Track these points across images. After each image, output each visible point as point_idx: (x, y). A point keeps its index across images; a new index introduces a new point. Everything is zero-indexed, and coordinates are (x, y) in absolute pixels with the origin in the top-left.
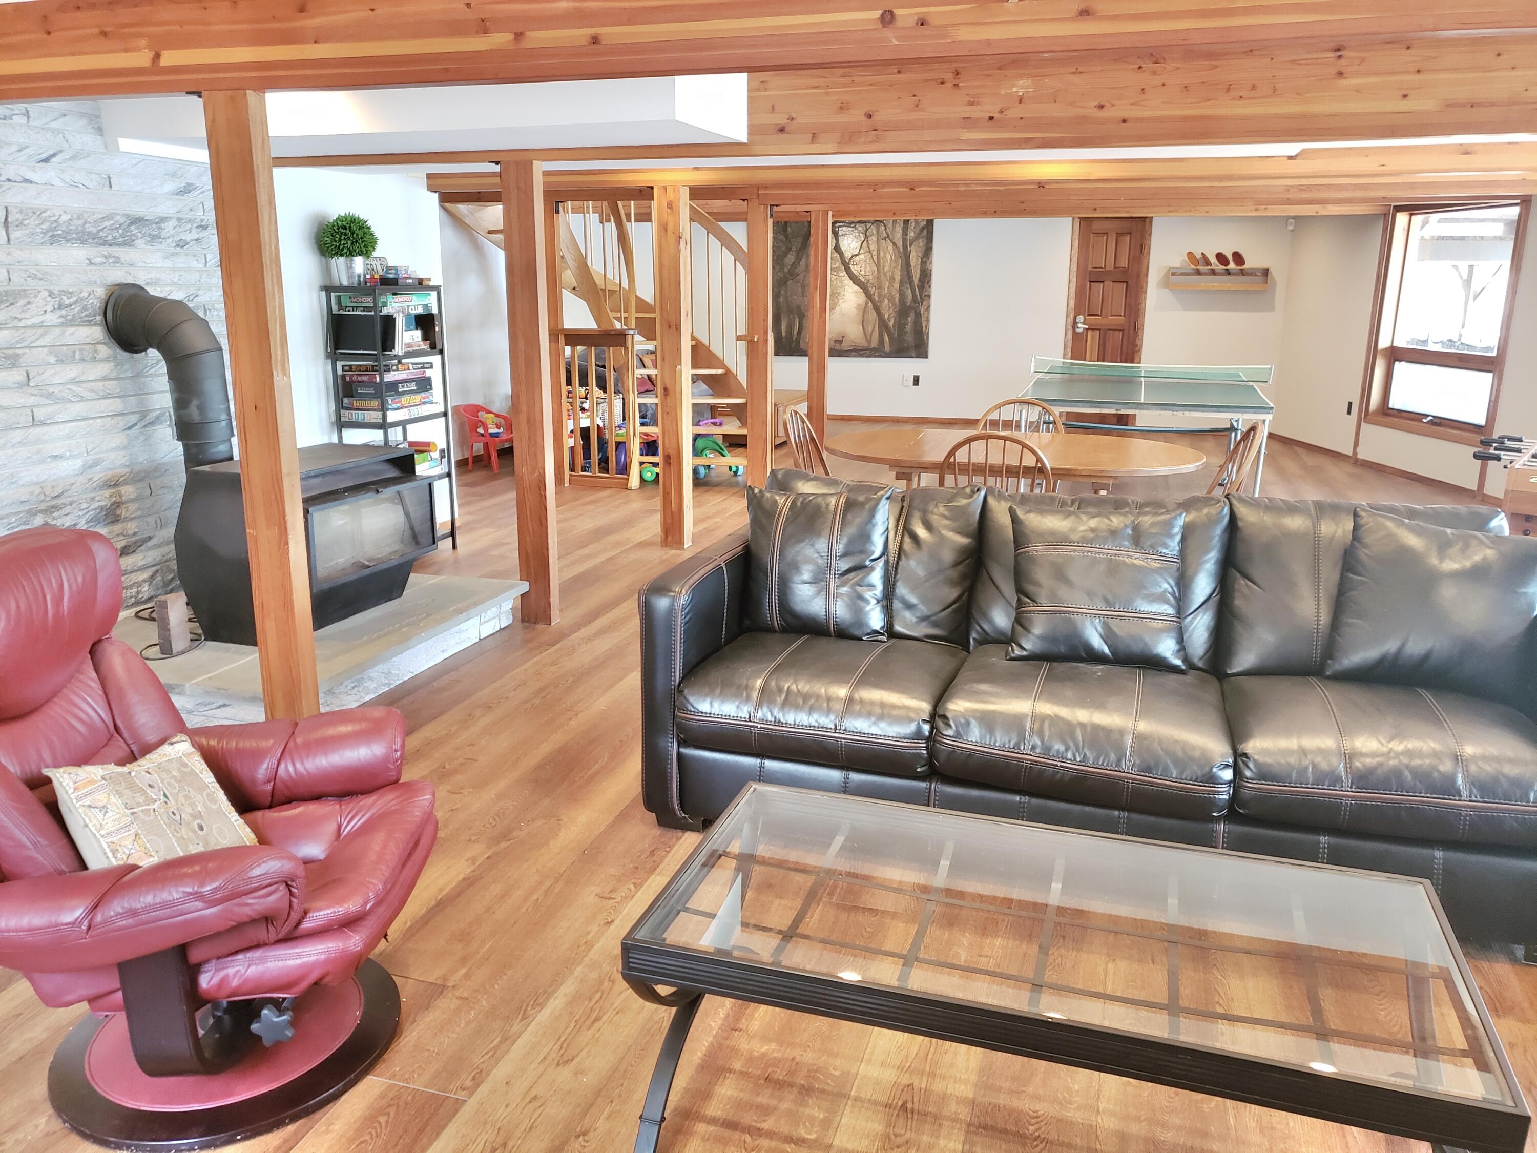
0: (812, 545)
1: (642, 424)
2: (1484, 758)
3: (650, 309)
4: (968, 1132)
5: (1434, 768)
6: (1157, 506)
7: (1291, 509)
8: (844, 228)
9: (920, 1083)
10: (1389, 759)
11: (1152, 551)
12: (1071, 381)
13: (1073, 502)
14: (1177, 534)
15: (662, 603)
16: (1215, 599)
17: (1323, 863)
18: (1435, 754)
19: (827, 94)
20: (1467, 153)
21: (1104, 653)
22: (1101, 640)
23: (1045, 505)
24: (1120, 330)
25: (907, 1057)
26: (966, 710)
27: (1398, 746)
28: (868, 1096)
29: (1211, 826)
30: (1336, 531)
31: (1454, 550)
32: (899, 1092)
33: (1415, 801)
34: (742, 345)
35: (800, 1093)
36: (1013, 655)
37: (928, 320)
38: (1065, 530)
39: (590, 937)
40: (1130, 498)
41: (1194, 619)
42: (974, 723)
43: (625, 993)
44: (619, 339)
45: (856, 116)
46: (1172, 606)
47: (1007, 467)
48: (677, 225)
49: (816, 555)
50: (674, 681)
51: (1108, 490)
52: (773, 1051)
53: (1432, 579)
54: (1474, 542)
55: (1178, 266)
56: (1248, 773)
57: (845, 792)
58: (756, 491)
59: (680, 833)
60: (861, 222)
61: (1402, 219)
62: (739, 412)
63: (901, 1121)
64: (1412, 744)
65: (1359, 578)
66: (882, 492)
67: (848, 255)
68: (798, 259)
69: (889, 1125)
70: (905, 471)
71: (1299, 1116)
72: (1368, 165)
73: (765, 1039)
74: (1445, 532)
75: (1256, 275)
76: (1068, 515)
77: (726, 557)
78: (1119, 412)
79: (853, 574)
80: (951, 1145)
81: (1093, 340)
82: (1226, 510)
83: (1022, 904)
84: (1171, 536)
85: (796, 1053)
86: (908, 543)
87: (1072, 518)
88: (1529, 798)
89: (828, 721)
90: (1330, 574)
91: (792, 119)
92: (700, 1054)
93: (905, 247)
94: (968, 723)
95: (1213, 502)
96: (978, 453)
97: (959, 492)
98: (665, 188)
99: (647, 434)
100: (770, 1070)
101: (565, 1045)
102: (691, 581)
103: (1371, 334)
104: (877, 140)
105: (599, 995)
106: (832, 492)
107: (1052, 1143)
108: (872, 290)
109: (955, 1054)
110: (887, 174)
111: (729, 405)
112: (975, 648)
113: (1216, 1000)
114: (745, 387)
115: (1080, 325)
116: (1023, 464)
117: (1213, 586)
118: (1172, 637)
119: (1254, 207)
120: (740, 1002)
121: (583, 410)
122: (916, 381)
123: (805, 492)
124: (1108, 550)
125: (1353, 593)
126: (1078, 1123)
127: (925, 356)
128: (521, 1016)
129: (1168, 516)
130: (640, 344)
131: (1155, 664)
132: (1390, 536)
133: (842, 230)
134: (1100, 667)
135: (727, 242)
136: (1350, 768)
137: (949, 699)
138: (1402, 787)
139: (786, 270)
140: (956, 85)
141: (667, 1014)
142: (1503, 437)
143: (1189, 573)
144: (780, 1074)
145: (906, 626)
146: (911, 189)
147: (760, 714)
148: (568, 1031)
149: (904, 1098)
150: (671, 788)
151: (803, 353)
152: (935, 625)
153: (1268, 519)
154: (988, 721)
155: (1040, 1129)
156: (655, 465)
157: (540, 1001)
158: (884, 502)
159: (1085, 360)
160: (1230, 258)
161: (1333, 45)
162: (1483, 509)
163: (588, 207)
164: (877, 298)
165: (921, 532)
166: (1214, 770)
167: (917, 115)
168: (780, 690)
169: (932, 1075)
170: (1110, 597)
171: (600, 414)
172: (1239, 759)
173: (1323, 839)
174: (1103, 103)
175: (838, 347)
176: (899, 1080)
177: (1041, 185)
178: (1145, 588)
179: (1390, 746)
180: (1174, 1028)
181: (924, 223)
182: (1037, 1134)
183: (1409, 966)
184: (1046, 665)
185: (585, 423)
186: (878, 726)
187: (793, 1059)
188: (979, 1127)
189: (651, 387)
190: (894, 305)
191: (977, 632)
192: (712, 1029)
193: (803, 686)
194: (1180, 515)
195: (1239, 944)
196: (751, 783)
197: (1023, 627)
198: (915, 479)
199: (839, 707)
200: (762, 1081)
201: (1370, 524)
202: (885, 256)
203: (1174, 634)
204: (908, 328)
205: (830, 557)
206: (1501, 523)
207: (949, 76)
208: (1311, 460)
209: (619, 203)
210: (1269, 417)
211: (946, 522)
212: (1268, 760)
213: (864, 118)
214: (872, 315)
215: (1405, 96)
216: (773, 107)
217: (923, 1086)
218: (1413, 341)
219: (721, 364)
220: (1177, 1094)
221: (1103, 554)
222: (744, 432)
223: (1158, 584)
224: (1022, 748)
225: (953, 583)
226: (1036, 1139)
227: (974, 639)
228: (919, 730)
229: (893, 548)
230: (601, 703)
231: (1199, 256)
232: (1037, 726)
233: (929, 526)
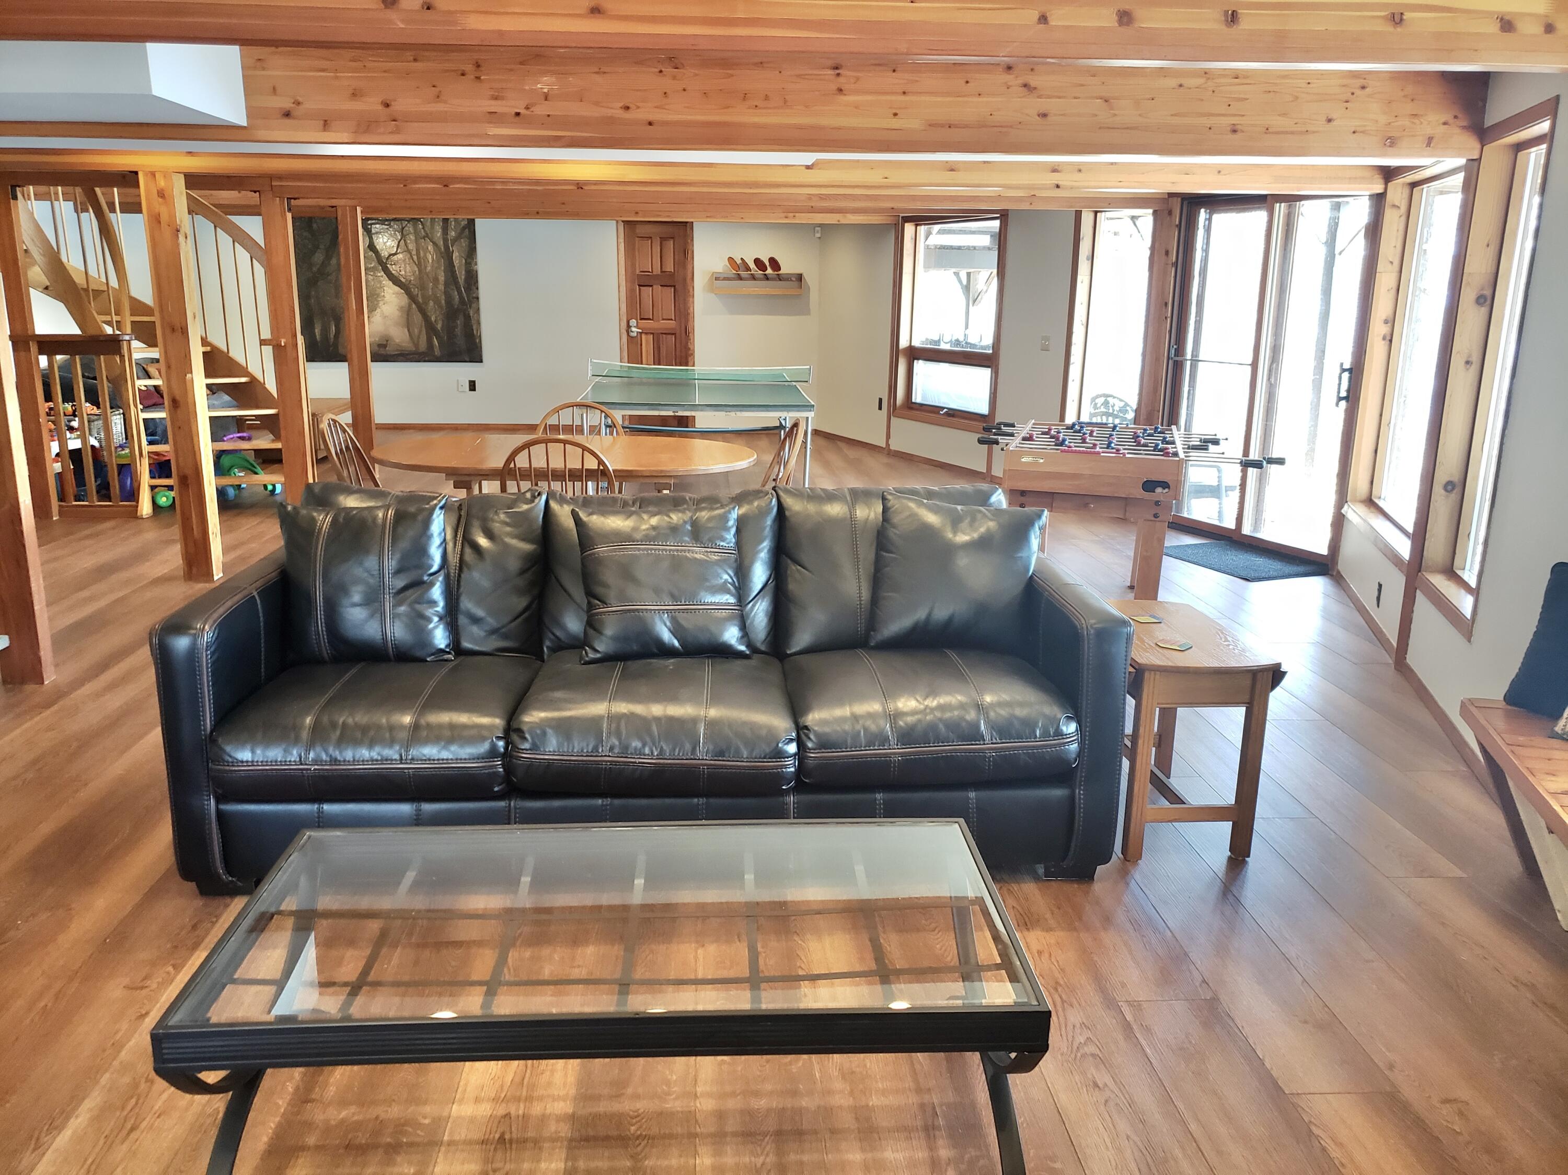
0: (361, 564)
1: (150, 443)
2: (1000, 704)
3: (147, 310)
4: (570, 1148)
5: (962, 719)
6: (712, 501)
7: (830, 497)
8: (378, 226)
9: (517, 1109)
10: (926, 715)
11: (710, 543)
12: (630, 384)
13: (634, 503)
14: (732, 526)
15: (182, 643)
16: (771, 585)
17: (880, 817)
18: (962, 706)
19: (337, 77)
20: (952, 170)
21: (673, 645)
22: (670, 634)
23: (606, 506)
24: (673, 334)
25: (502, 1086)
26: (542, 720)
27: (933, 703)
28: (463, 1136)
29: (781, 799)
30: (869, 513)
31: (965, 524)
32: (495, 1125)
33: (949, 750)
34: (268, 350)
35: (386, 1153)
36: (587, 659)
37: (479, 323)
38: (628, 530)
39: (118, 1037)
40: (688, 496)
41: (754, 606)
42: (550, 731)
43: (164, 1092)
44: (113, 345)
45: (371, 104)
46: (732, 595)
47: (570, 470)
48: (172, 216)
49: (366, 574)
50: (205, 730)
51: (670, 490)
52: (354, 1114)
53: (950, 550)
54: (979, 516)
55: (721, 271)
56: (810, 745)
57: (417, 825)
58: (289, 508)
59: (228, 900)
60: (395, 220)
61: (909, 228)
62: (270, 424)
63: (499, 1155)
64: (943, 699)
65: (891, 555)
66: (435, 502)
67: (385, 254)
68: (328, 257)
69: (486, 1161)
70: (463, 479)
71: (874, 1055)
72: (874, 177)
73: (343, 1103)
74: (957, 509)
75: (791, 280)
76: (629, 515)
77: (258, 584)
78: (677, 414)
79: (410, 591)
80: (553, 1166)
81: (647, 343)
82: (774, 501)
83: (611, 908)
84: (728, 529)
85: (381, 1112)
86: (469, 554)
87: (634, 517)
88: (1036, 735)
89: (392, 753)
90: (867, 553)
91: (299, 103)
92: (265, 1139)
93: (447, 247)
94: (544, 733)
95: (761, 495)
96: (538, 458)
97: (520, 497)
98: (153, 174)
99: (157, 454)
100: (350, 1136)
101: (93, 1167)
102: (215, 616)
103: (892, 334)
104: (397, 131)
105: (133, 1101)
106: (380, 504)
107: (653, 1138)
108: (415, 291)
109: (552, 1071)
110: (415, 168)
111: (258, 417)
112: (549, 656)
113: (798, 964)
114: (276, 396)
115: (634, 329)
116: (585, 467)
117: (768, 573)
118: (735, 625)
119: (783, 215)
120: (311, 1069)
121: (71, 429)
122: (472, 386)
123: (348, 506)
124: (670, 547)
125: (887, 569)
126: (678, 1112)
127: (479, 360)
128: (32, 1146)
129: (723, 510)
130: (139, 351)
131: (723, 652)
132: (913, 515)
133: (376, 228)
134: (672, 661)
135: (240, 237)
136: (895, 727)
137: (525, 710)
138: (938, 739)
139: (315, 269)
140: (478, 78)
141: (219, 1103)
142: (1000, 424)
143: (746, 562)
144: (362, 1139)
145: (474, 641)
146: (445, 186)
147: (312, 755)
148: (97, 1150)
149: (500, 1130)
150: (212, 850)
151: (341, 358)
152: (505, 637)
153: (811, 508)
154: (565, 728)
155: (641, 1127)
156: (170, 488)
157: (55, 1124)
158: (437, 511)
159: (642, 364)
160: (767, 264)
161: (830, 63)
162: (984, 486)
163: (56, 194)
164: (420, 300)
165: (483, 541)
166: (780, 745)
167: (440, 107)
168: (334, 725)
169: (529, 1099)
170: (676, 593)
171: (95, 432)
172: (801, 730)
173: (879, 796)
174: (628, 105)
175: (382, 351)
176: (495, 1112)
177: (580, 185)
178: (706, 580)
179: (926, 703)
180: (756, 999)
181: (464, 223)
182: (639, 1132)
183: (953, 899)
184: (620, 665)
185: (74, 444)
186: (449, 750)
187: (377, 1118)
188: (581, 1140)
189: (160, 400)
190: (440, 307)
191: (551, 640)
192: (279, 1107)
193: (360, 717)
194: (734, 508)
195: (815, 907)
196: (305, 831)
197: (595, 629)
198: (477, 487)
199: (403, 735)
200: (341, 1151)
201: (896, 506)
202: (425, 255)
203: (736, 622)
204: (458, 331)
205: (381, 575)
206: (999, 498)
207: (469, 68)
208: (852, 453)
209: (98, 190)
210: (811, 415)
211: (508, 529)
212: (827, 729)
213: (380, 107)
214: (418, 318)
215: (895, 115)
216: (274, 88)
217: (521, 1112)
218: (928, 341)
219: (244, 372)
220: (768, 1061)
221: (666, 550)
222: (278, 445)
223: (718, 576)
224: (600, 751)
225: (520, 592)
226: (638, 1138)
227: (548, 647)
228: (494, 747)
229: (454, 560)
230: (118, 767)
231: (739, 262)
232: (614, 726)
233: (490, 535)
